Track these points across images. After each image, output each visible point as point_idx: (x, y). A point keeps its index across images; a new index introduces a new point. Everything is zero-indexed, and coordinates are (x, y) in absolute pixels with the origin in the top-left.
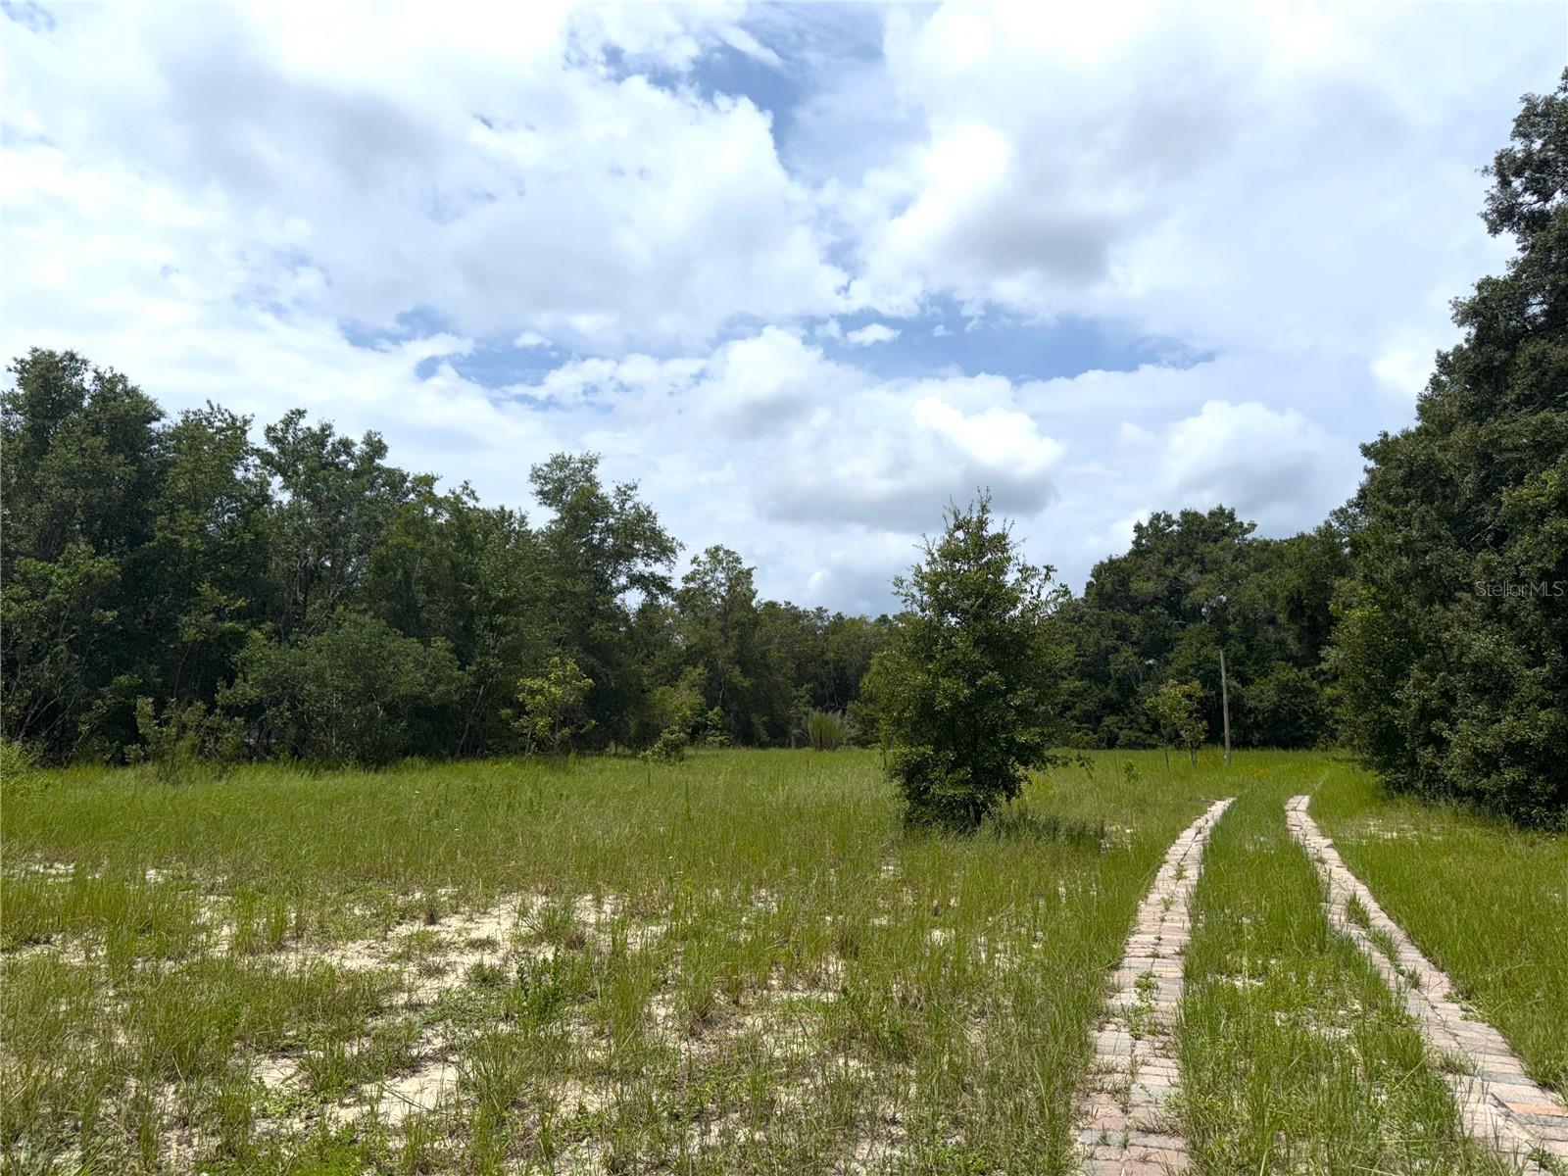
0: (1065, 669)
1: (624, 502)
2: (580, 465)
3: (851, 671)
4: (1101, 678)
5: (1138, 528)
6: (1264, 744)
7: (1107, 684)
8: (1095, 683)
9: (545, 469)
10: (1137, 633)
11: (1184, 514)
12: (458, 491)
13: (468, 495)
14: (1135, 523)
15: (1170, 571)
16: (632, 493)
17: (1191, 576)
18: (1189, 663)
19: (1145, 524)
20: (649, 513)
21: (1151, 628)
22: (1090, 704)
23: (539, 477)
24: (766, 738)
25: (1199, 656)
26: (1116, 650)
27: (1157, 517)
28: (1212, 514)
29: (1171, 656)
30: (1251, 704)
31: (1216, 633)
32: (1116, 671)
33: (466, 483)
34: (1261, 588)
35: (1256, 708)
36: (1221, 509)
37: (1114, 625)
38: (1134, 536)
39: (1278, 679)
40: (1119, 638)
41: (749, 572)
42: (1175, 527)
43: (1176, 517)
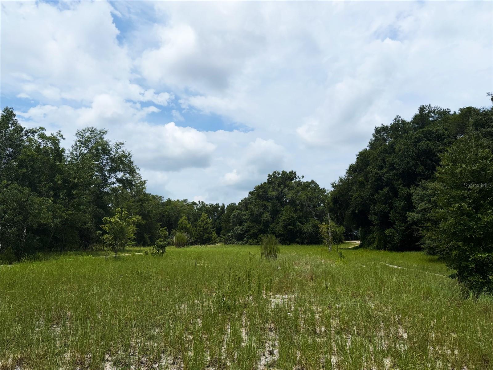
0: (246, 219)
1: (117, 149)
2: (99, 132)
3: (173, 219)
4: (259, 223)
5: (269, 175)
6: (308, 244)
7: (260, 224)
8: (257, 224)
9: (83, 131)
10: (270, 208)
11: (283, 172)
12: (55, 134)
13: (60, 137)
14: (268, 174)
15: (280, 189)
16: (122, 146)
17: (286, 190)
18: (287, 218)
19: (271, 174)
20: (129, 154)
21: (274, 206)
22: (255, 230)
23: (80, 134)
24: (149, 243)
25: (290, 215)
26: (263, 213)
27: (275, 172)
28: (290, 172)
29: (280, 215)
30: (305, 230)
31: (294, 209)
32: (263, 220)
33: (60, 131)
34: (306, 195)
35: (306, 232)
36: (292, 171)
37: (262, 205)
38: (267, 178)
39: (312, 223)
40: (264, 209)
41: (145, 182)
42: (280, 175)
43: (281, 172)
